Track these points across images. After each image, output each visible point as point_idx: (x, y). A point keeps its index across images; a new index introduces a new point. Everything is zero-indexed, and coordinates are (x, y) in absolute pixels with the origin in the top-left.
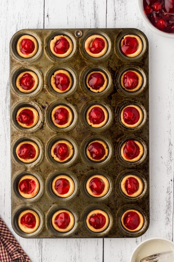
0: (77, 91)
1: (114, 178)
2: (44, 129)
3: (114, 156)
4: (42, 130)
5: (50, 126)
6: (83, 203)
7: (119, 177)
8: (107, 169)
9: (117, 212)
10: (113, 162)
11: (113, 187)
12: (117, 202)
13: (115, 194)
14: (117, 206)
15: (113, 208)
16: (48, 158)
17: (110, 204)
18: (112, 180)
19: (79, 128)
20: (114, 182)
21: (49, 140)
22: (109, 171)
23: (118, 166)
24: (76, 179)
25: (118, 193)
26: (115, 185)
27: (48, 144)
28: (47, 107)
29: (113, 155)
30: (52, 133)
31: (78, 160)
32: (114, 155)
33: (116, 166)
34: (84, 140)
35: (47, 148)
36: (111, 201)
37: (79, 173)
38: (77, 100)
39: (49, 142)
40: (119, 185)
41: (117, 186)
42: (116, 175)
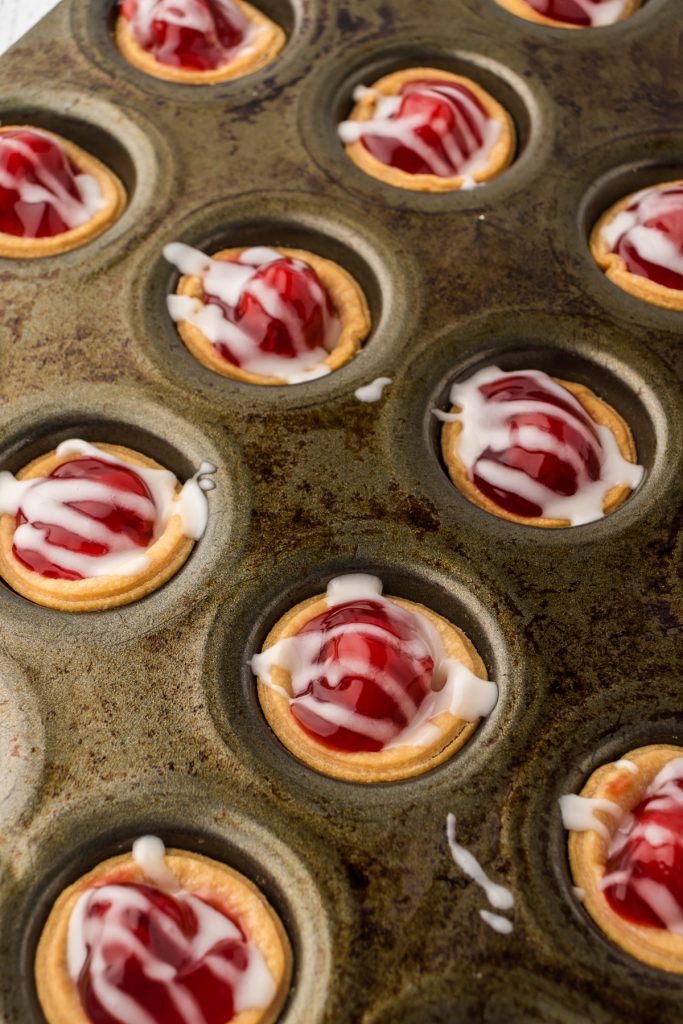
0: (636, 47)
1: (554, 689)
2: (252, 117)
3: (665, 535)
4: (234, 120)
5: (307, 128)
6: (152, 724)
7: (610, 708)
8: (545, 591)
9: (408, 987)
10: (625, 567)
11: (503, 750)
12: (455, 899)
13: (483, 819)
14: (436, 932)
15: (384, 924)
16: (135, 282)
17: (385, 872)
18: (529, 697)
19: (507, 226)
20: (545, 719)
21: (233, 191)
22: (552, 611)
23: (654, 623)
24: (235, 522)
25: (518, 822)
26: (528, 748)
27: (209, 204)
28: (375, 30)
29: (655, 521)
30: (291, 164)
31: (347, 409)
32: (662, 525)
33: (631, 613)
34: (487, 312)
35: (187, 225)
36: (403, 855)
37: (288, 489)
38: (604, 92)
39: (222, 199)
40: (568, 768)
41: (550, 766)
42: (589, 675)
